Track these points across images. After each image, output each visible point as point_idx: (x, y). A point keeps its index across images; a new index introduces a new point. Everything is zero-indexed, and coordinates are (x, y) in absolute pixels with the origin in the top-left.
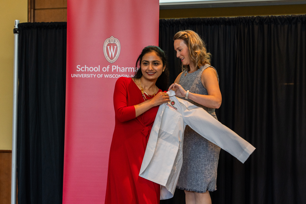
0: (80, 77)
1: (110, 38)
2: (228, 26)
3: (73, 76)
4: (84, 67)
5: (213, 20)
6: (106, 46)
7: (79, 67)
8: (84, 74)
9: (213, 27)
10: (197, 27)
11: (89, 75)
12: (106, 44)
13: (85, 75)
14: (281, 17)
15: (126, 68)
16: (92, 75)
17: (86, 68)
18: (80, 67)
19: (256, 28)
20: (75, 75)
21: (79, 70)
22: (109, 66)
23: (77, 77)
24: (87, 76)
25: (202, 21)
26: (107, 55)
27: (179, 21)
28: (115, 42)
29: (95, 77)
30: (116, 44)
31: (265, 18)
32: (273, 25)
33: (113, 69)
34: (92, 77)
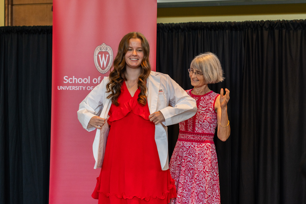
0: (68, 89)
1: (102, 45)
2: (234, 32)
3: (59, 88)
4: (72, 79)
5: (217, 25)
6: (97, 54)
7: (66, 78)
8: (72, 86)
9: (217, 32)
10: (199, 32)
11: (78, 88)
12: (97, 52)
13: (74, 88)
14: (294, 22)
16: (81, 87)
17: (74, 79)
19: (266, 33)
20: (62, 87)
21: (66, 81)
22: (100, 77)
23: (64, 89)
24: (75, 88)
25: (205, 25)
26: (98, 65)
27: (179, 26)
28: (107, 49)
29: (84, 89)
30: (108, 52)
31: (275, 23)
32: (284, 31)
34: (81, 89)
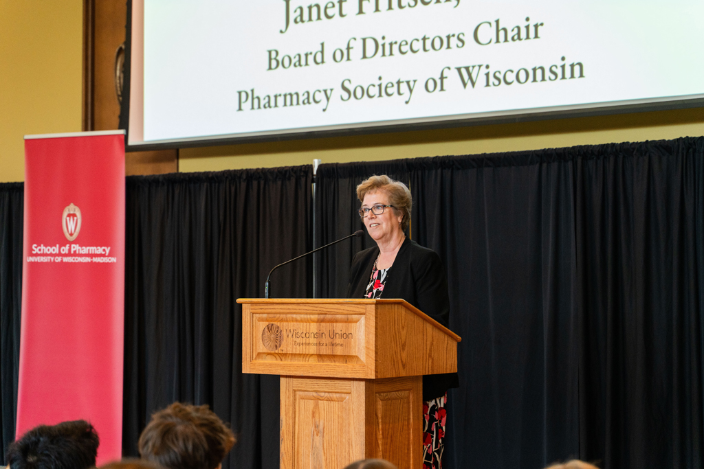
0: (36, 261)
1: (70, 206)
3: (28, 260)
4: (40, 248)
6: (65, 217)
8: (41, 257)
12: (65, 215)
15: (88, 248)
16: (49, 258)
18: (36, 247)
20: (31, 258)
21: (35, 251)
22: (68, 245)
24: (44, 260)
26: (66, 230)
28: (75, 211)
29: (52, 261)
30: (76, 214)
33: (73, 250)
34: (49, 261)
